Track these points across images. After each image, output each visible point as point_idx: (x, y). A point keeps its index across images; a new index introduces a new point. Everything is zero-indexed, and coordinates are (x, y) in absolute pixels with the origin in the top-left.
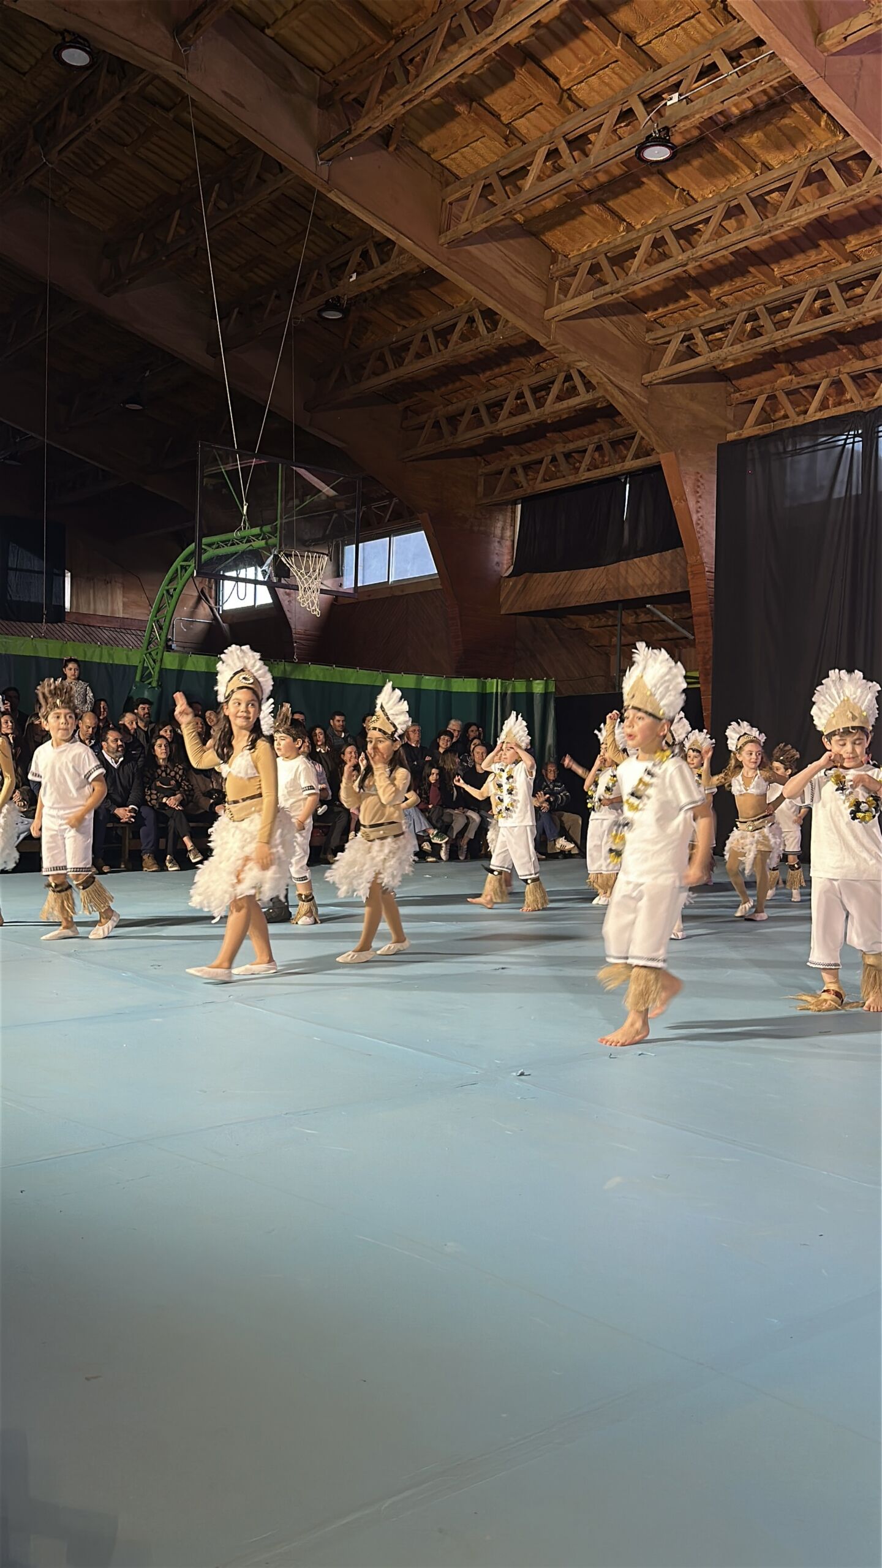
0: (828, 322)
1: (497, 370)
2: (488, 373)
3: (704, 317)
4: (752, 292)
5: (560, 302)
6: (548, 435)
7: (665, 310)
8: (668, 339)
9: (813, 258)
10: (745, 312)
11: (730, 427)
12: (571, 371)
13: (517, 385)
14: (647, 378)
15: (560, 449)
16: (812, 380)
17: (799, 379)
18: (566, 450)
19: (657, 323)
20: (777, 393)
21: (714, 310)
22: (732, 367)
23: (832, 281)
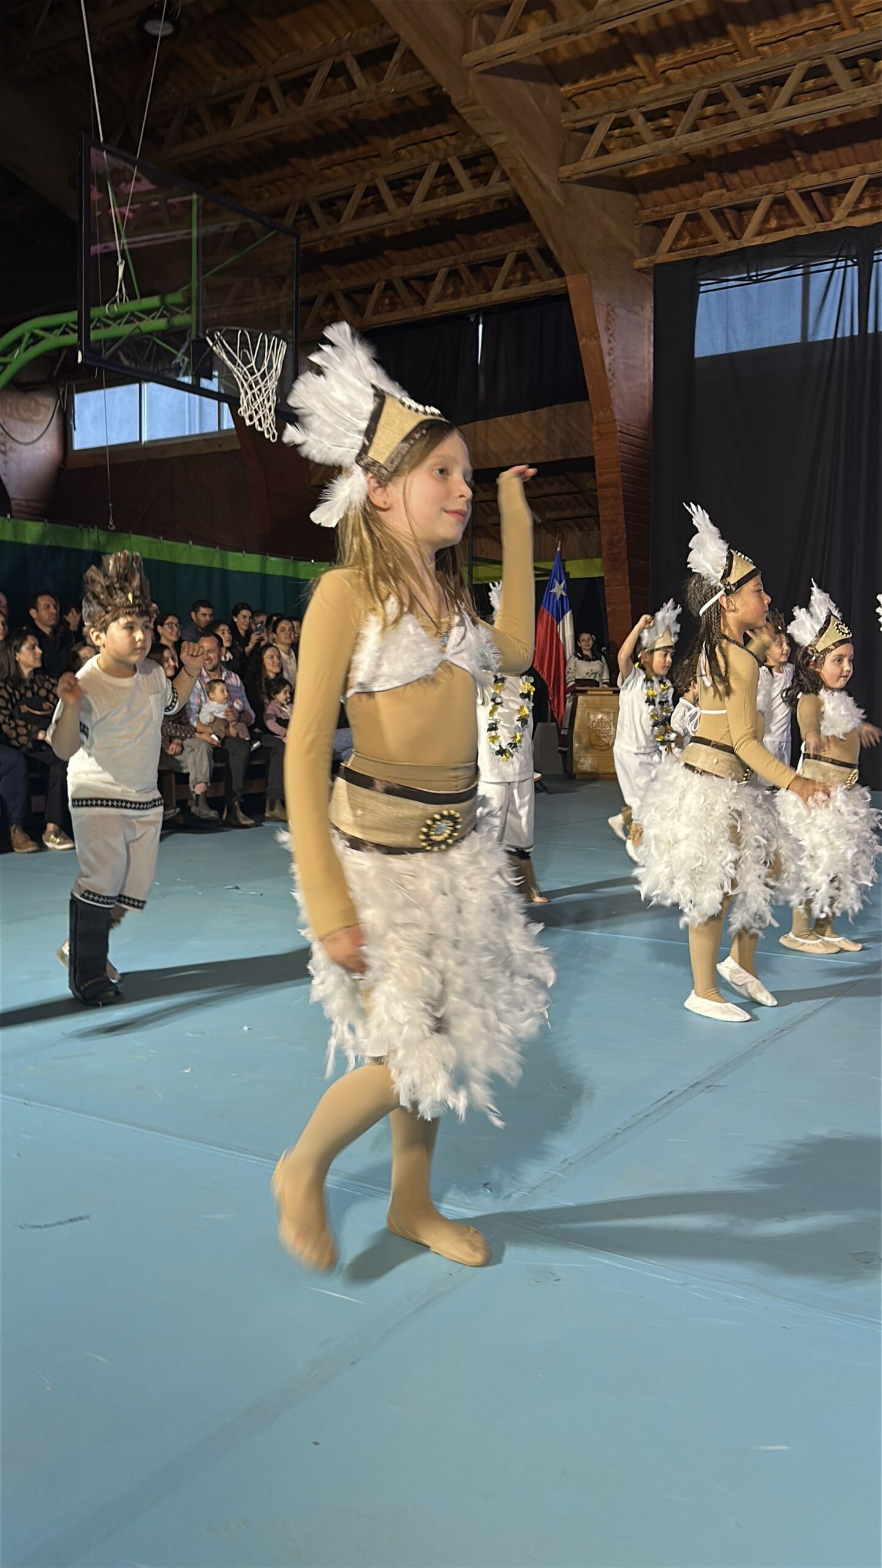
0: (828, 105)
1: (336, 156)
2: (324, 159)
3: (648, 94)
4: (709, 66)
5: (478, 47)
6: (386, 252)
7: (587, 83)
8: (591, 122)
9: (805, 22)
10: (705, 90)
11: (637, 253)
12: (450, 160)
13: (367, 176)
14: (566, 171)
15: (397, 272)
16: (751, 196)
17: (733, 194)
18: (407, 273)
19: (573, 102)
20: (700, 211)
21: (660, 86)
22: (647, 174)
23: (830, 53)
